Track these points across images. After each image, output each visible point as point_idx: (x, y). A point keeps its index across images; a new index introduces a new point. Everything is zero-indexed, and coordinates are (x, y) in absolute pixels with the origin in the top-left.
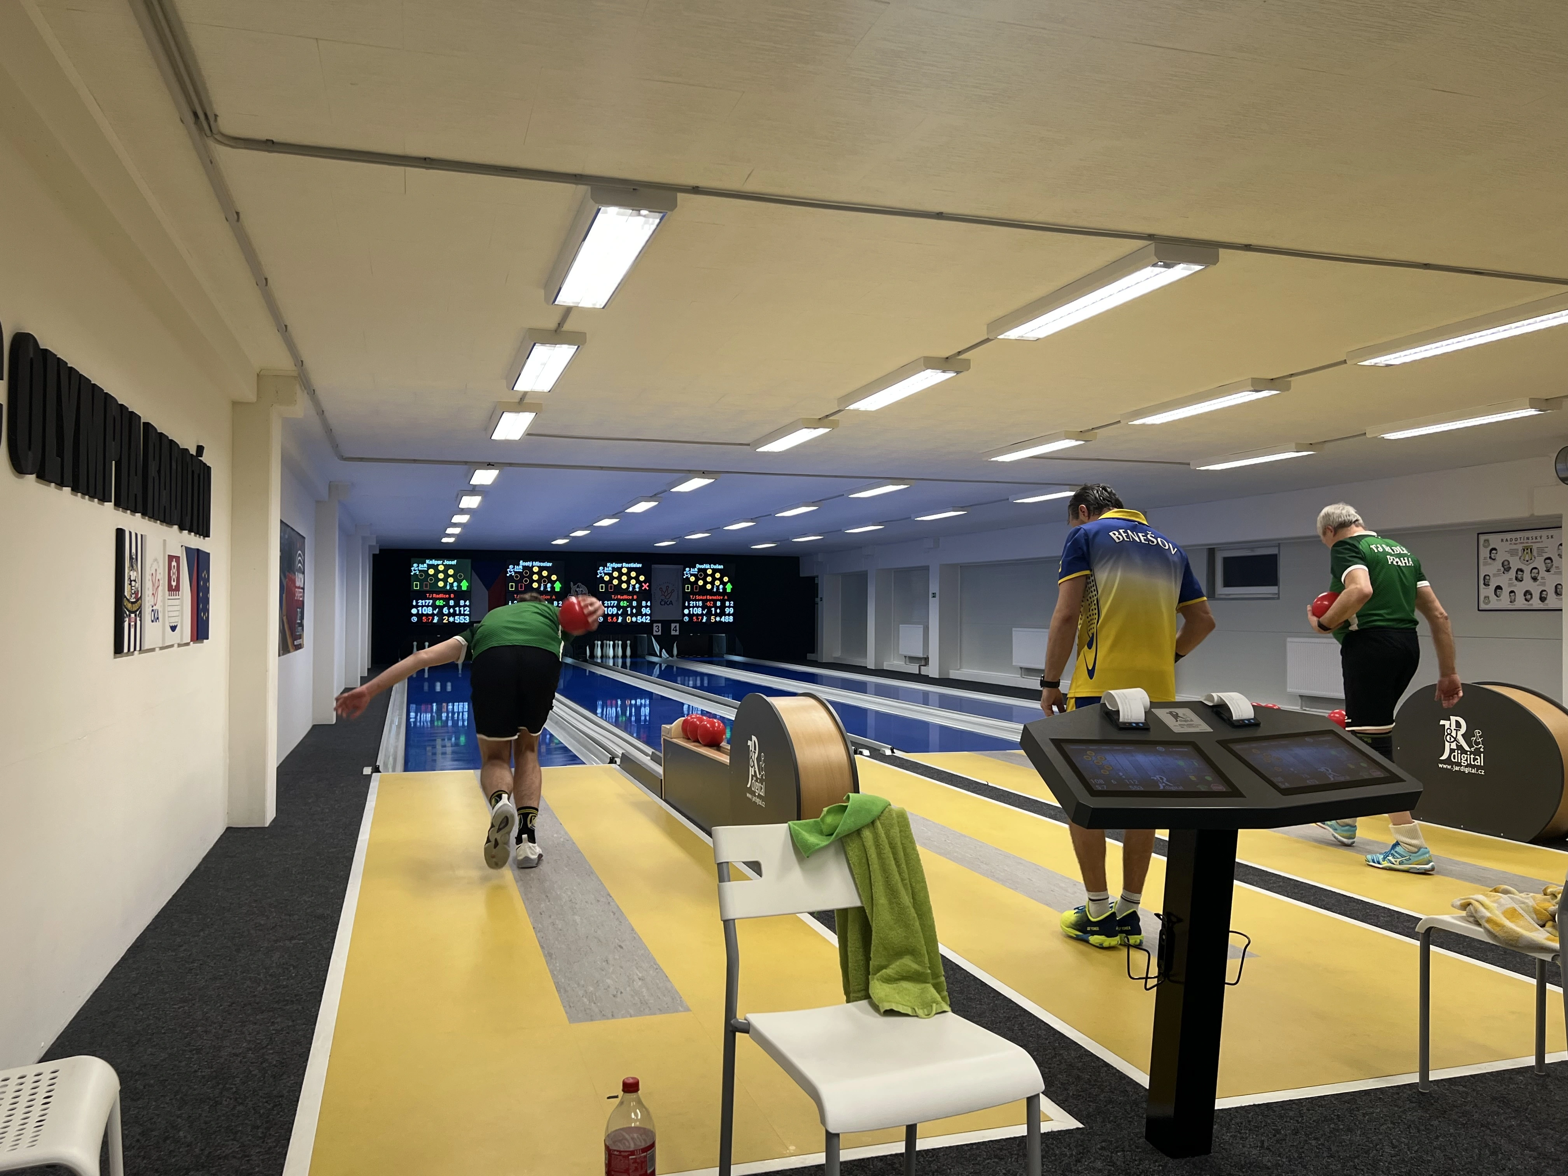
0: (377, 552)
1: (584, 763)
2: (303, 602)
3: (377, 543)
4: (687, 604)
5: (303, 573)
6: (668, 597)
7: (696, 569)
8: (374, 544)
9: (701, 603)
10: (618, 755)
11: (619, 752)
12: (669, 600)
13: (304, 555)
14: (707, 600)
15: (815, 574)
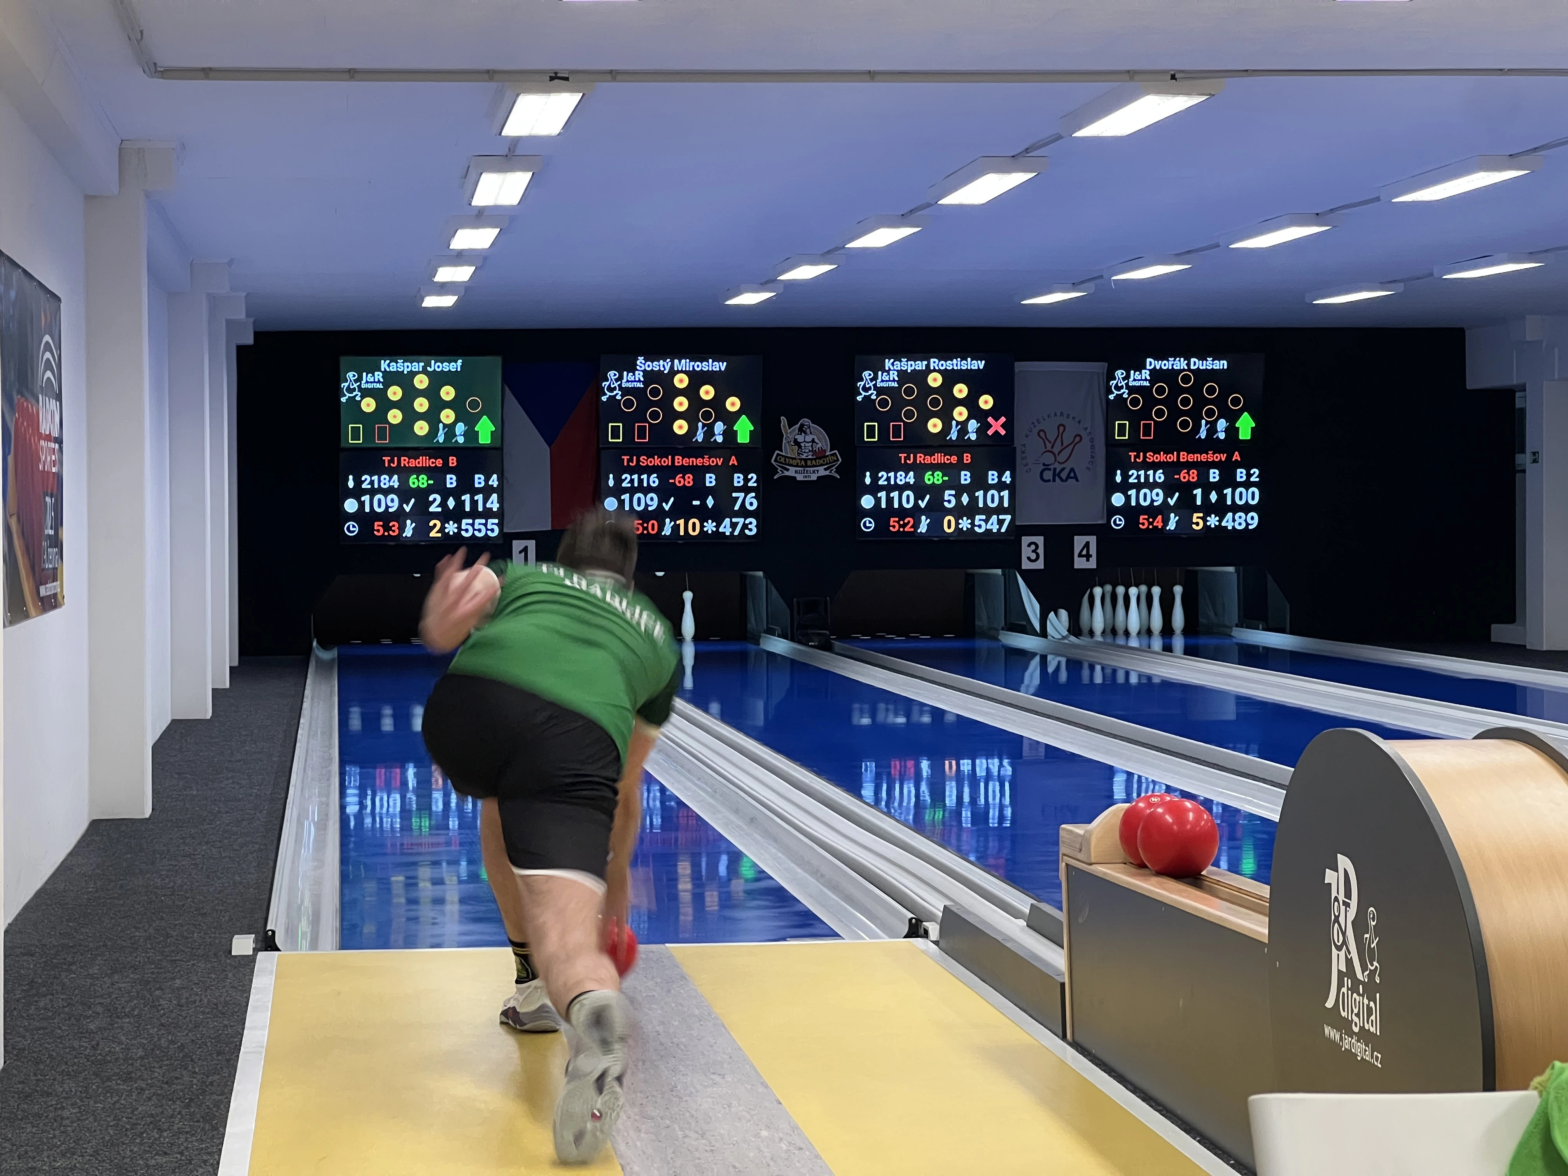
0: (250, 341)
1: (835, 935)
2: (59, 477)
3: (248, 315)
4: (1118, 479)
5: (59, 398)
6: (1061, 458)
7: (1146, 374)
8: (242, 316)
9: (1160, 477)
10: (934, 915)
11: (936, 905)
12: (1068, 466)
13: (59, 348)
14: (1179, 466)
15: (1515, 382)
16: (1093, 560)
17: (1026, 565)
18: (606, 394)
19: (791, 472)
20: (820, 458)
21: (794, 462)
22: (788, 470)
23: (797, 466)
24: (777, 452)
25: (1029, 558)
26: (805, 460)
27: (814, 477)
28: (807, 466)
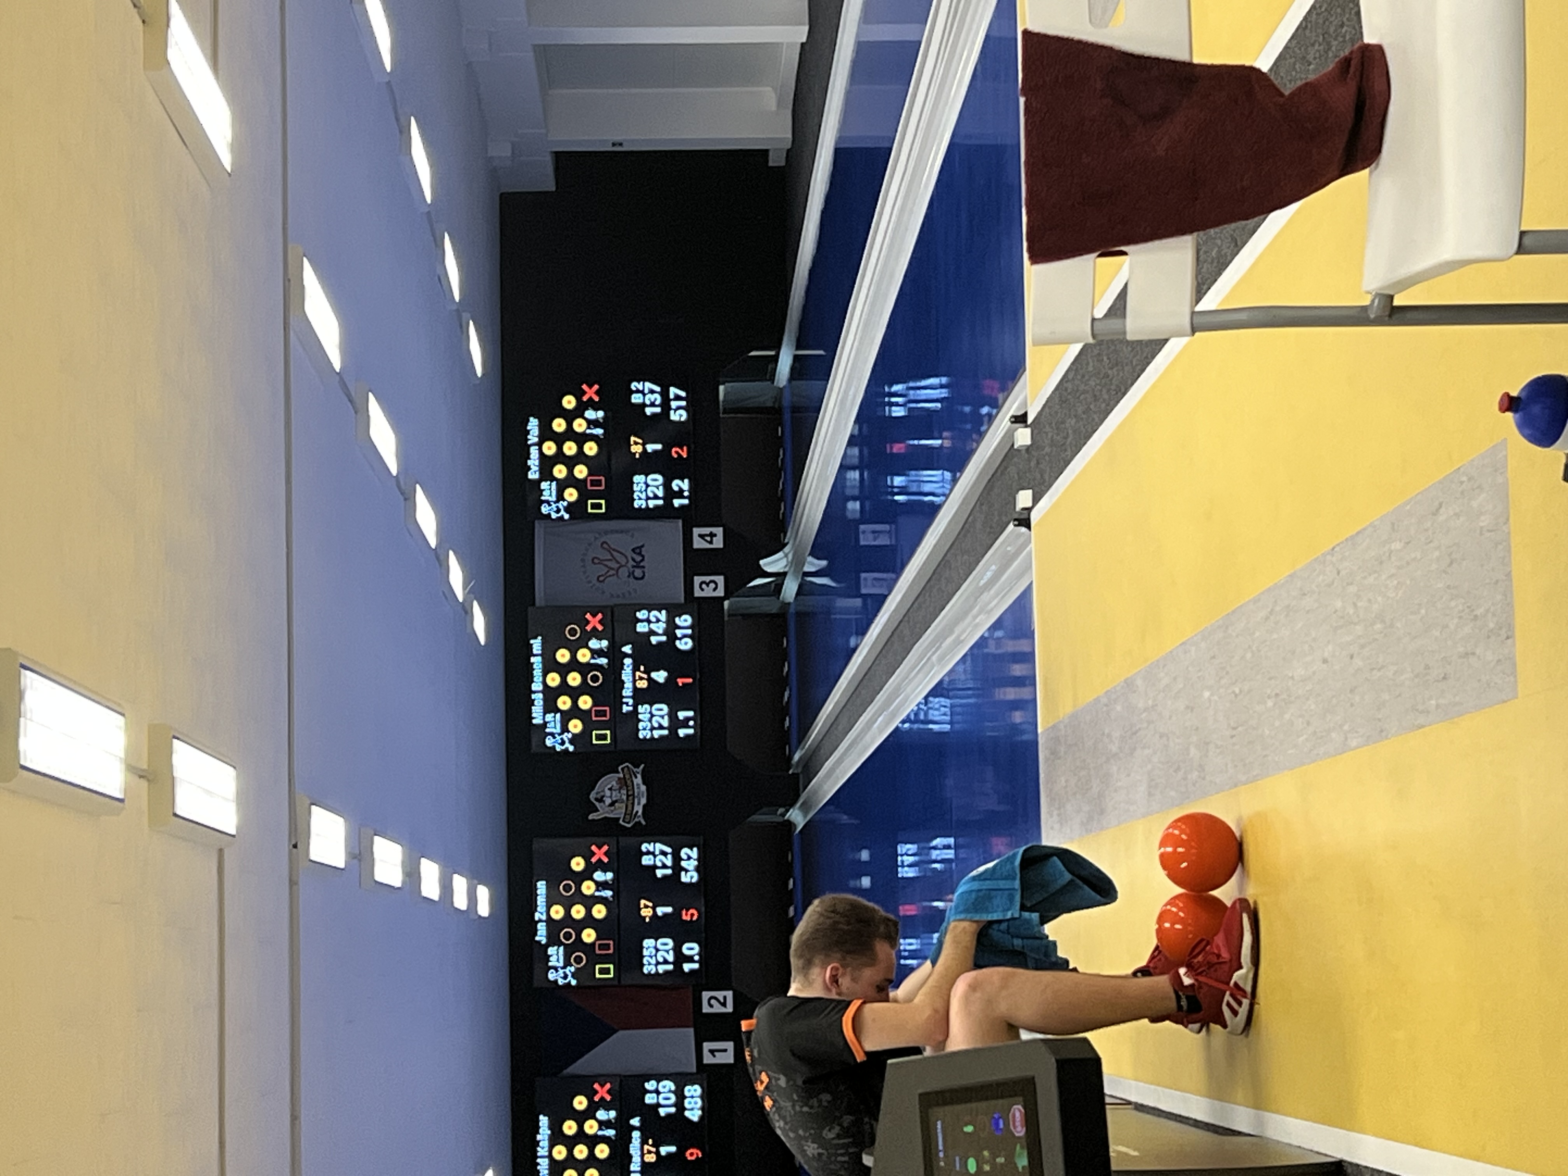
16: (714, 530)
17: (720, 592)
18: (570, 982)
19: (638, 809)
20: (626, 782)
21: (630, 808)
22: (637, 812)
23: (633, 804)
24: (621, 822)
25: (715, 589)
26: (628, 796)
27: (643, 788)
28: (633, 794)
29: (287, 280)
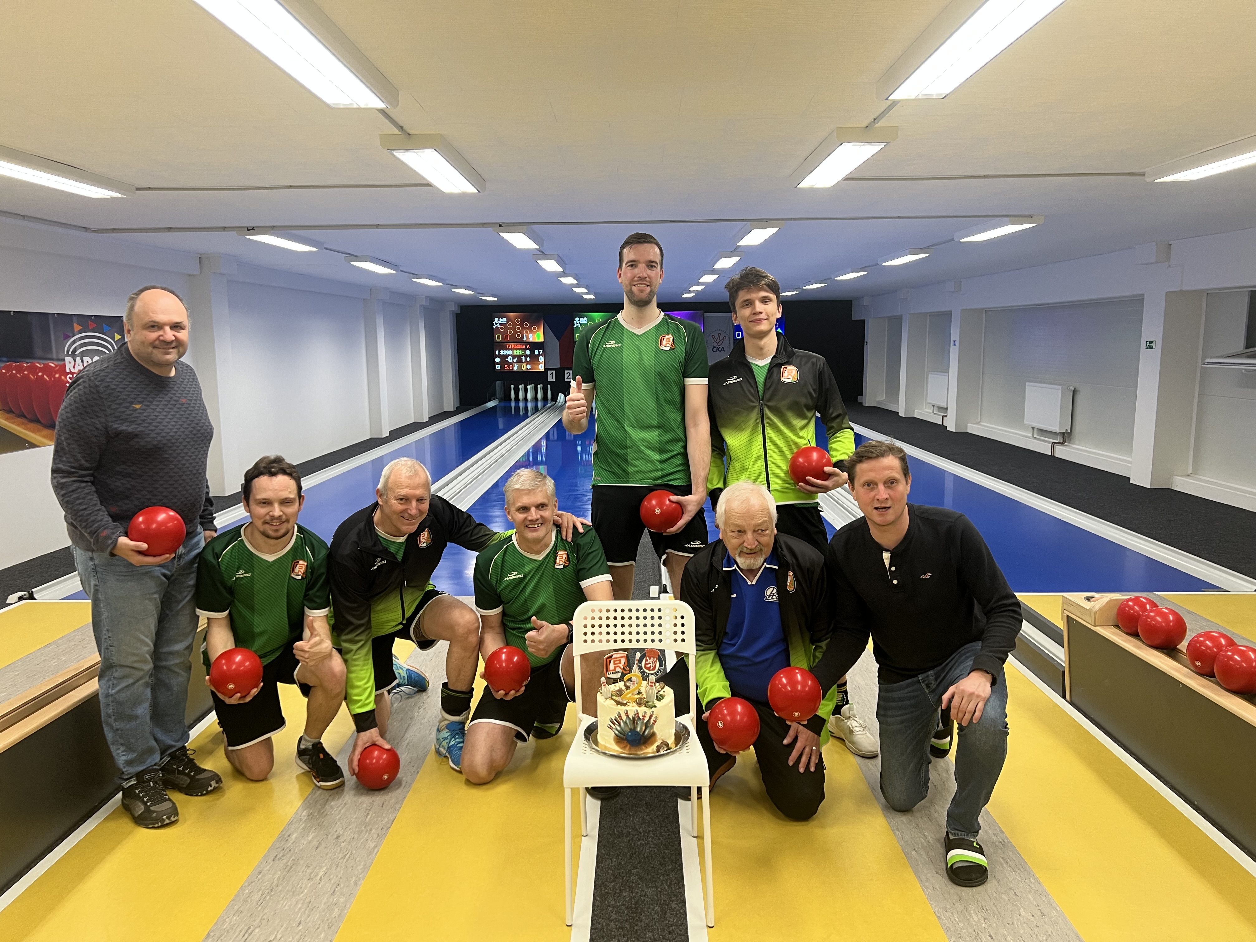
6: (719, 344)
15: (863, 318)
29: (767, 220)
